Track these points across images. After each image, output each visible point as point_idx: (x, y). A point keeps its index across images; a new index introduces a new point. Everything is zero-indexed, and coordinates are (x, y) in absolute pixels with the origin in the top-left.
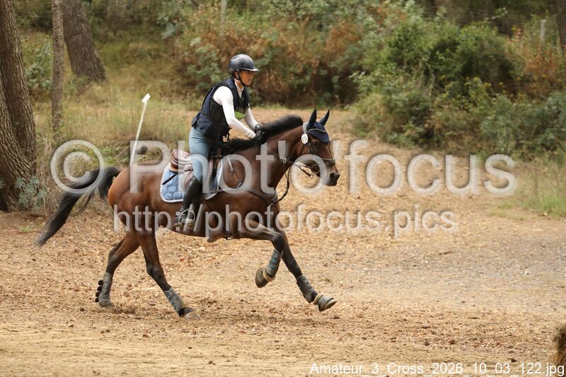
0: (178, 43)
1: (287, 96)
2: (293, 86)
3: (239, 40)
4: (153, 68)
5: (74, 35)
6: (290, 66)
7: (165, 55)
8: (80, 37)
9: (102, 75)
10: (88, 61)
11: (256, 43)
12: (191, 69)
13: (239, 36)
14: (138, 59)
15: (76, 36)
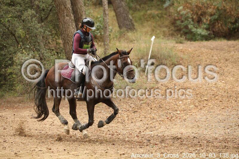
0: (172, 10)
1: (228, 34)
2: (230, 29)
3: (202, 7)
4: (159, 23)
5: (119, 8)
6: (228, 19)
7: (165, 16)
8: (122, 9)
9: (133, 27)
10: (126, 21)
11: (211, 8)
12: (178, 23)
13: (202, 5)
14: (152, 18)
15: (120, 9)
